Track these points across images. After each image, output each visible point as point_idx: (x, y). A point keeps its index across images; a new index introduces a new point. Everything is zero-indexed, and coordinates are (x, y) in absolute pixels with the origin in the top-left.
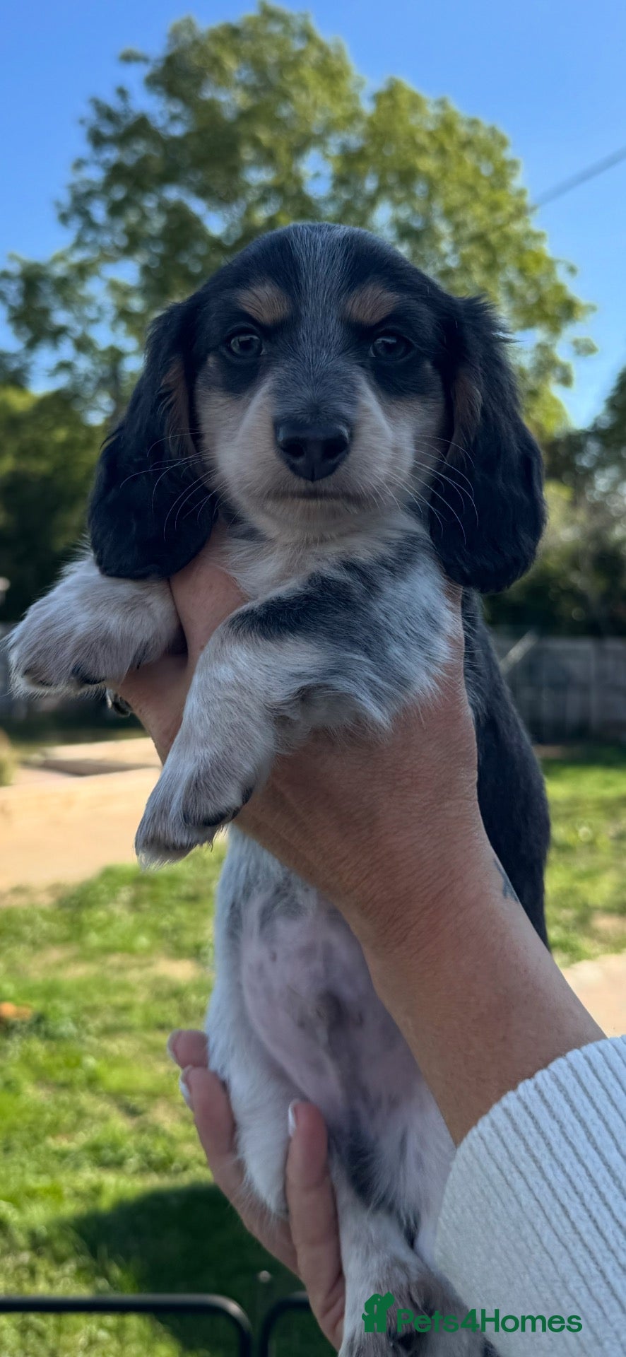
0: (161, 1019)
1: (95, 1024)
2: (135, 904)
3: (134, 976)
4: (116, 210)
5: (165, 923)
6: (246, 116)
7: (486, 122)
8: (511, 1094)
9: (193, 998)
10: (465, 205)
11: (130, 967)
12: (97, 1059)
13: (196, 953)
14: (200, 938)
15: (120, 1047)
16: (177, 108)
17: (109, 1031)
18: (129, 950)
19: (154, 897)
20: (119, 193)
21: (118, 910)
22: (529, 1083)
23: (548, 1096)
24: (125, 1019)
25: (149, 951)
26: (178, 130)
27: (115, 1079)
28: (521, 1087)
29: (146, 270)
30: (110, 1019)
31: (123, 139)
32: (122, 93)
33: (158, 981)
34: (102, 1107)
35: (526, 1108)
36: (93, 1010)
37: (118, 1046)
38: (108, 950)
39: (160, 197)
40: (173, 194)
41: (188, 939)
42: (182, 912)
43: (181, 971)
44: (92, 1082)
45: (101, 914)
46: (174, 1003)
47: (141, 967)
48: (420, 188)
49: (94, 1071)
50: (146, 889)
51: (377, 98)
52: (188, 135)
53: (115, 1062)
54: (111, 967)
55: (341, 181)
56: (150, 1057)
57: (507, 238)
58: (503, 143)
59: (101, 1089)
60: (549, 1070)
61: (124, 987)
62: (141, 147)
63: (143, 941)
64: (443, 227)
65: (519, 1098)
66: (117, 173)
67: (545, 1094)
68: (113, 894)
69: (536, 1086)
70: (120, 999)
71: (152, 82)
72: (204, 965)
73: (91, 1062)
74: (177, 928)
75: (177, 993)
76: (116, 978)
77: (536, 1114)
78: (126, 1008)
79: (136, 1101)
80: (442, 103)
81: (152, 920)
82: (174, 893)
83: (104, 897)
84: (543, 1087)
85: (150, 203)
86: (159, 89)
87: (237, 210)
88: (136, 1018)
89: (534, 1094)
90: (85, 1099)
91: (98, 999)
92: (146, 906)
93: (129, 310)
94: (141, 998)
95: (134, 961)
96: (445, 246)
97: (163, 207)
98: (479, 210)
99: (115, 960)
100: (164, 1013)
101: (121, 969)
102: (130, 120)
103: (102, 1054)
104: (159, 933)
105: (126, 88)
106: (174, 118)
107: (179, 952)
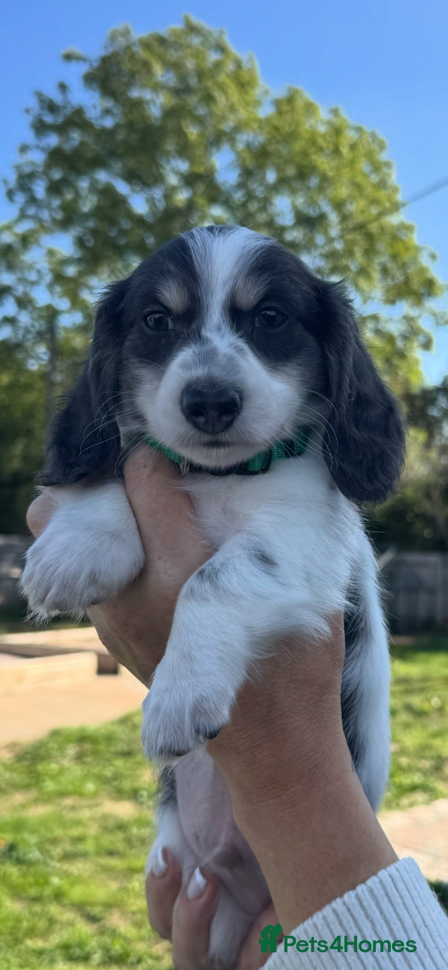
0: (111, 847)
1: (57, 851)
2: (80, 758)
3: (85, 814)
4: (55, 188)
5: (108, 772)
6: (170, 113)
7: (368, 129)
8: (339, 900)
9: (135, 831)
10: (351, 198)
11: (82, 807)
12: (61, 879)
13: (134, 795)
14: (136, 785)
15: (78, 869)
16: (109, 103)
17: (68, 857)
18: (81, 795)
19: (96, 753)
20: (57, 175)
21: (66, 763)
22: (352, 894)
23: (365, 904)
24: (81, 847)
25: (95, 794)
26: (109, 123)
27: (77, 893)
28: (346, 897)
29: (80, 242)
30: (68, 847)
31: (61, 129)
32: (63, 87)
33: (105, 817)
34: (68, 915)
35: (349, 910)
36: (55, 841)
37: (77, 868)
38: (62, 794)
39: (92, 178)
40: (102, 176)
41: (127, 785)
42: (120, 763)
43: (124, 810)
44: (58, 896)
45: (54, 766)
46: (120, 835)
47: (90, 807)
48: (314, 181)
49: (59, 888)
50: (88, 746)
51: (277, 103)
52: (117, 127)
53: (76, 880)
54: (65, 807)
55: (247, 173)
56: (103, 876)
57: (382, 229)
58: (382, 147)
59: (66, 902)
60: (366, 885)
61: (78, 823)
62: (76, 137)
63: (90, 787)
64: (333, 217)
65: (344, 903)
66: (56, 156)
67: (363, 901)
68: (61, 749)
69: (357, 895)
70: (76, 832)
71: (90, 79)
72: (142, 804)
73: (56, 881)
74: (117, 777)
75: (121, 827)
76: (71, 815)
77: (356, 915)
78: (80, 839)
79: (96, 911)
80: (335, 112)
81: (96, 770)
82: (112, 749)
83: (55, 753)
84: (362, 896)
85: (84, 184)
86: (95, 86)
87: (158, 193)
88: (89, 846)
89: (355, 901)
90: (54, 909)
91: (58, 832)
92: (89, 759)
93: (64, 275)
94: (93, 830)
95: (84, 802)
96: (334, 232)
97: (93, 188)
98: (362, 203)
99: (68, 801)
100: (112, 842)
101: (73, 808)
102: (68, 111)
103: (66, 875)
104: (103, 780)
105: (66, 83)
106: (107, 112)
107: (120, 794)
